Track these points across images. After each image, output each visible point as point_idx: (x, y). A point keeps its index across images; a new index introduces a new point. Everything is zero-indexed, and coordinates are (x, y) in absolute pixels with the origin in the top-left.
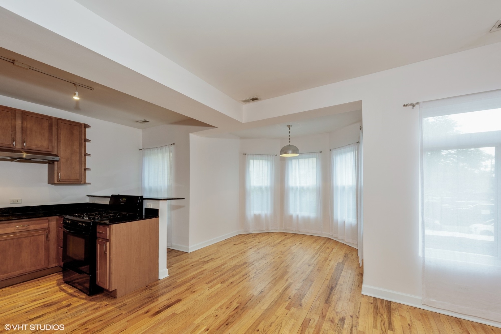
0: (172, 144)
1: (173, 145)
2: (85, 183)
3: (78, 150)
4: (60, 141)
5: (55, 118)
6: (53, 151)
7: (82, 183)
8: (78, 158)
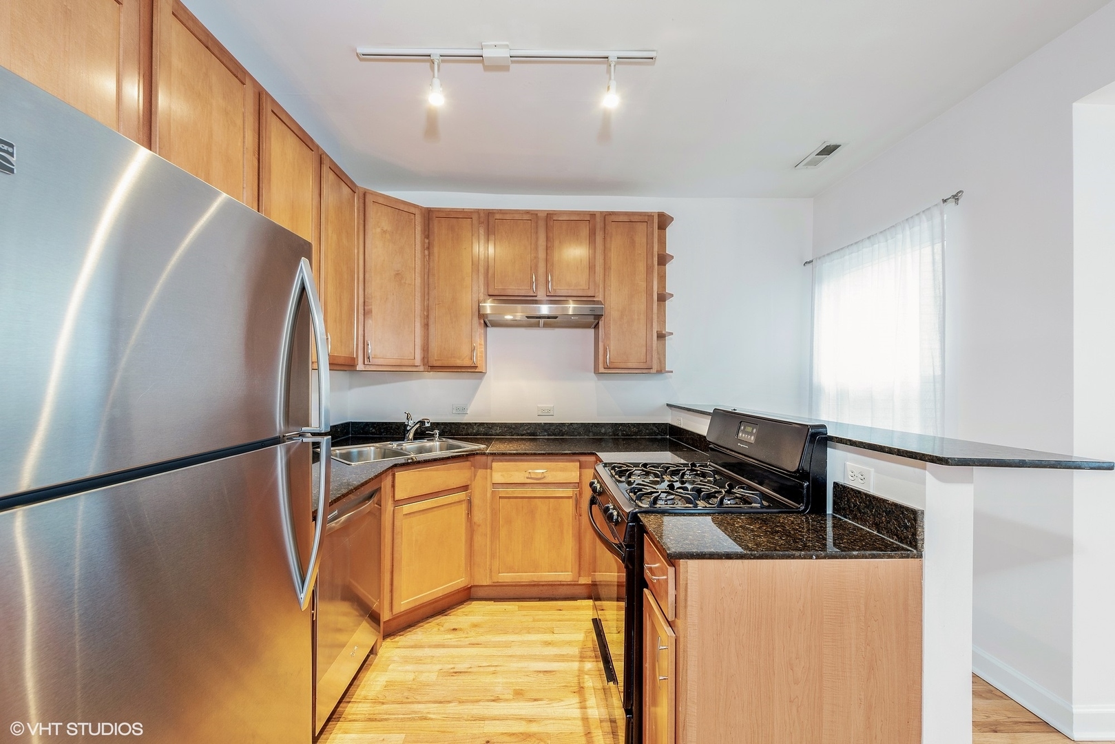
0: (945, 201)
1: (951, 203)
2: (661, 371)
3: (643, 284)
4: (610, 268)
5: (601, 212)
6: (596, 295)
7: (652, 371)
8: (643, 307)
